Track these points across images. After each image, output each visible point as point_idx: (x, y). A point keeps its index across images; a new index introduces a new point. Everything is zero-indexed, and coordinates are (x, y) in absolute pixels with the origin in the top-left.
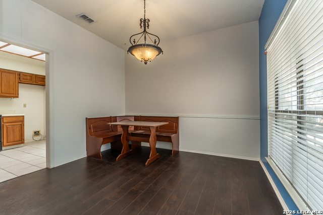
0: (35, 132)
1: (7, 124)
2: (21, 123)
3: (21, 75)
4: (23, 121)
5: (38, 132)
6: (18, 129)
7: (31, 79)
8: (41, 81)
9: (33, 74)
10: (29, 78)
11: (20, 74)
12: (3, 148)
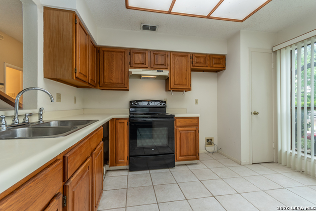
0: (208, 140)
1: (180, 129)
2: (195, 128)
3: (194, 57)
4: (197, 125)
5: (211, 140)
6: (192, 137)
7: (205, 63)
8: (217, 64)
9: (207, 54)
10: (202, 60)
11: (192, 56)
12: (177, 163)
